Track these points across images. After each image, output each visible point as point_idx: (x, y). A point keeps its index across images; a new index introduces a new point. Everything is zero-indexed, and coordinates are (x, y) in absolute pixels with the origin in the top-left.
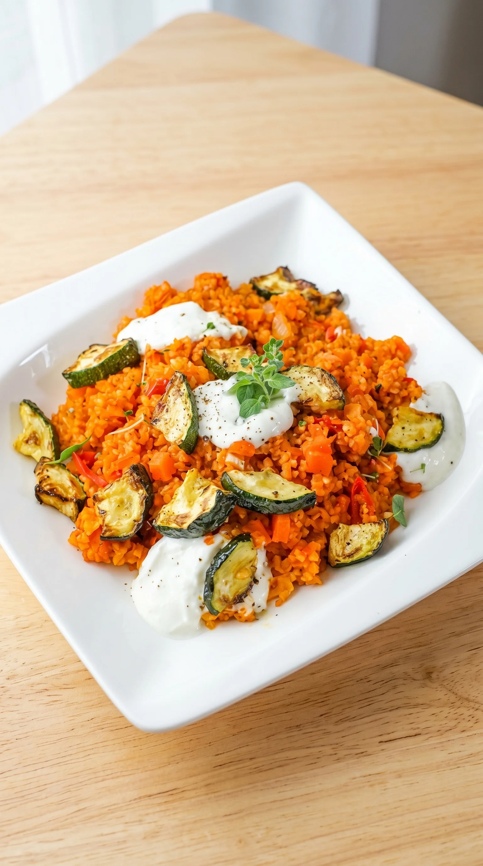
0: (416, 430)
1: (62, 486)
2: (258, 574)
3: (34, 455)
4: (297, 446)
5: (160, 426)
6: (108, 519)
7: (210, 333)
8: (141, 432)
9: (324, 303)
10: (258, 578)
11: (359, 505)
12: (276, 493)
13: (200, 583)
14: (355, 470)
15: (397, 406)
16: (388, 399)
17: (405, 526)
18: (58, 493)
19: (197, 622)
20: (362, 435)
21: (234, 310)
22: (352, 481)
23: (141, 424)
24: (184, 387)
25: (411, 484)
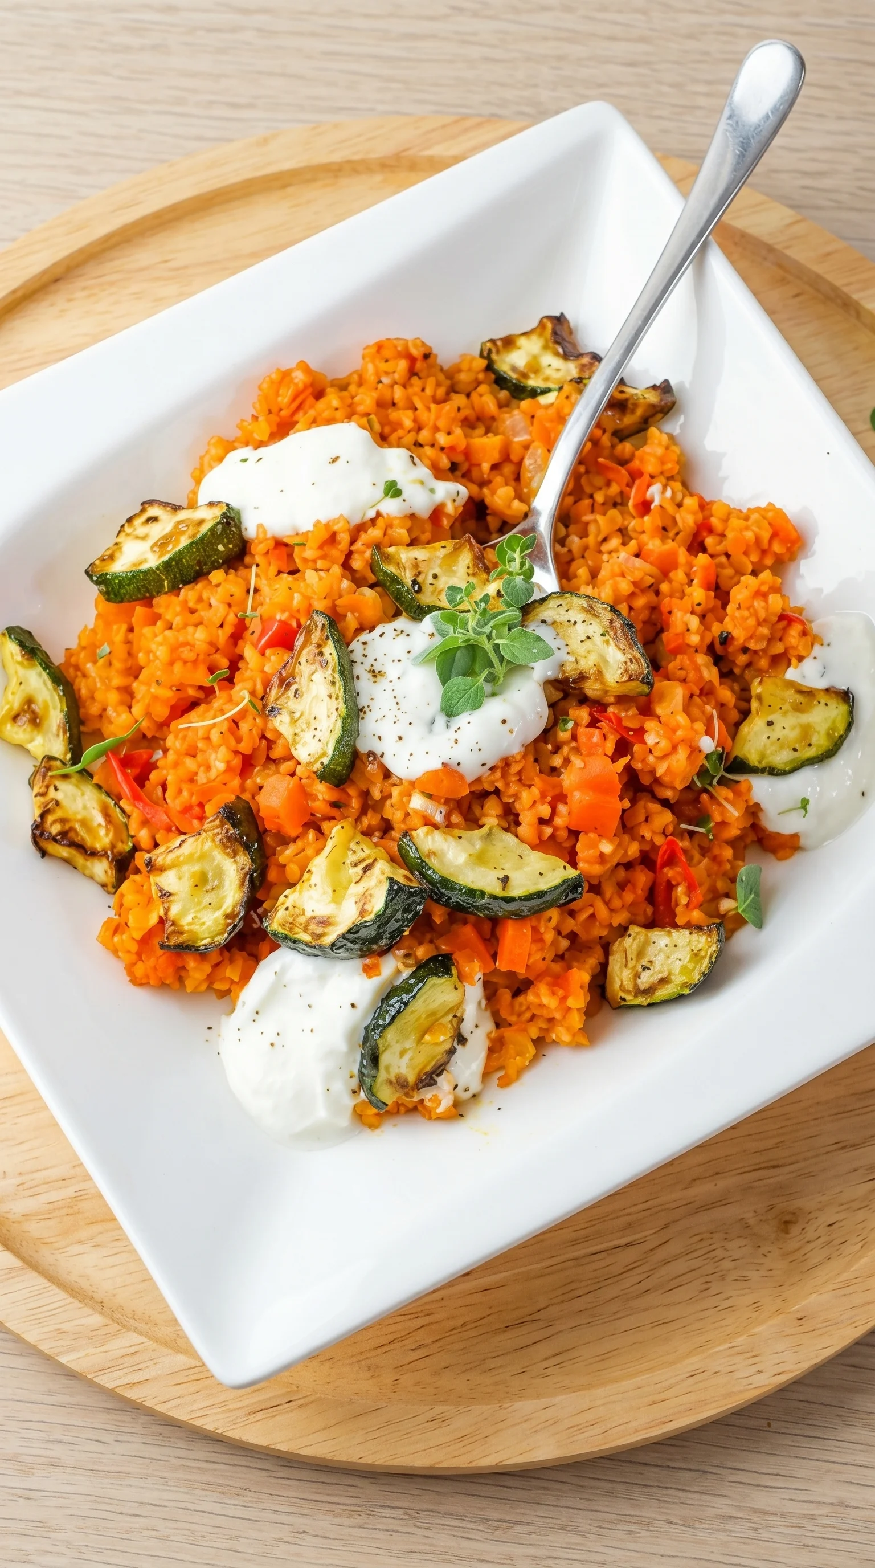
0: (793, 728)
1: (84, 823)
2: (466, 1028)
3: (30, 746)
4: (554, 771)
5: (281, 723)
6: (174, 911)
7: (391, 507)
8: (244, 727)
9: (633, 412)
10: (466, 1033)
11: (670, 887)
12: (505, 880)
13: (351, 1049)
14: (665, 818)
15: (761, 673)
16: (742, 659)
17: (760, 924)
18: (77, 839)
19: (345, 1120)
20: (682, 754)
21: (442, 439)
22: (659, 840)
23: (243, 714)
24: (330, 649)
25: (779, 834)
